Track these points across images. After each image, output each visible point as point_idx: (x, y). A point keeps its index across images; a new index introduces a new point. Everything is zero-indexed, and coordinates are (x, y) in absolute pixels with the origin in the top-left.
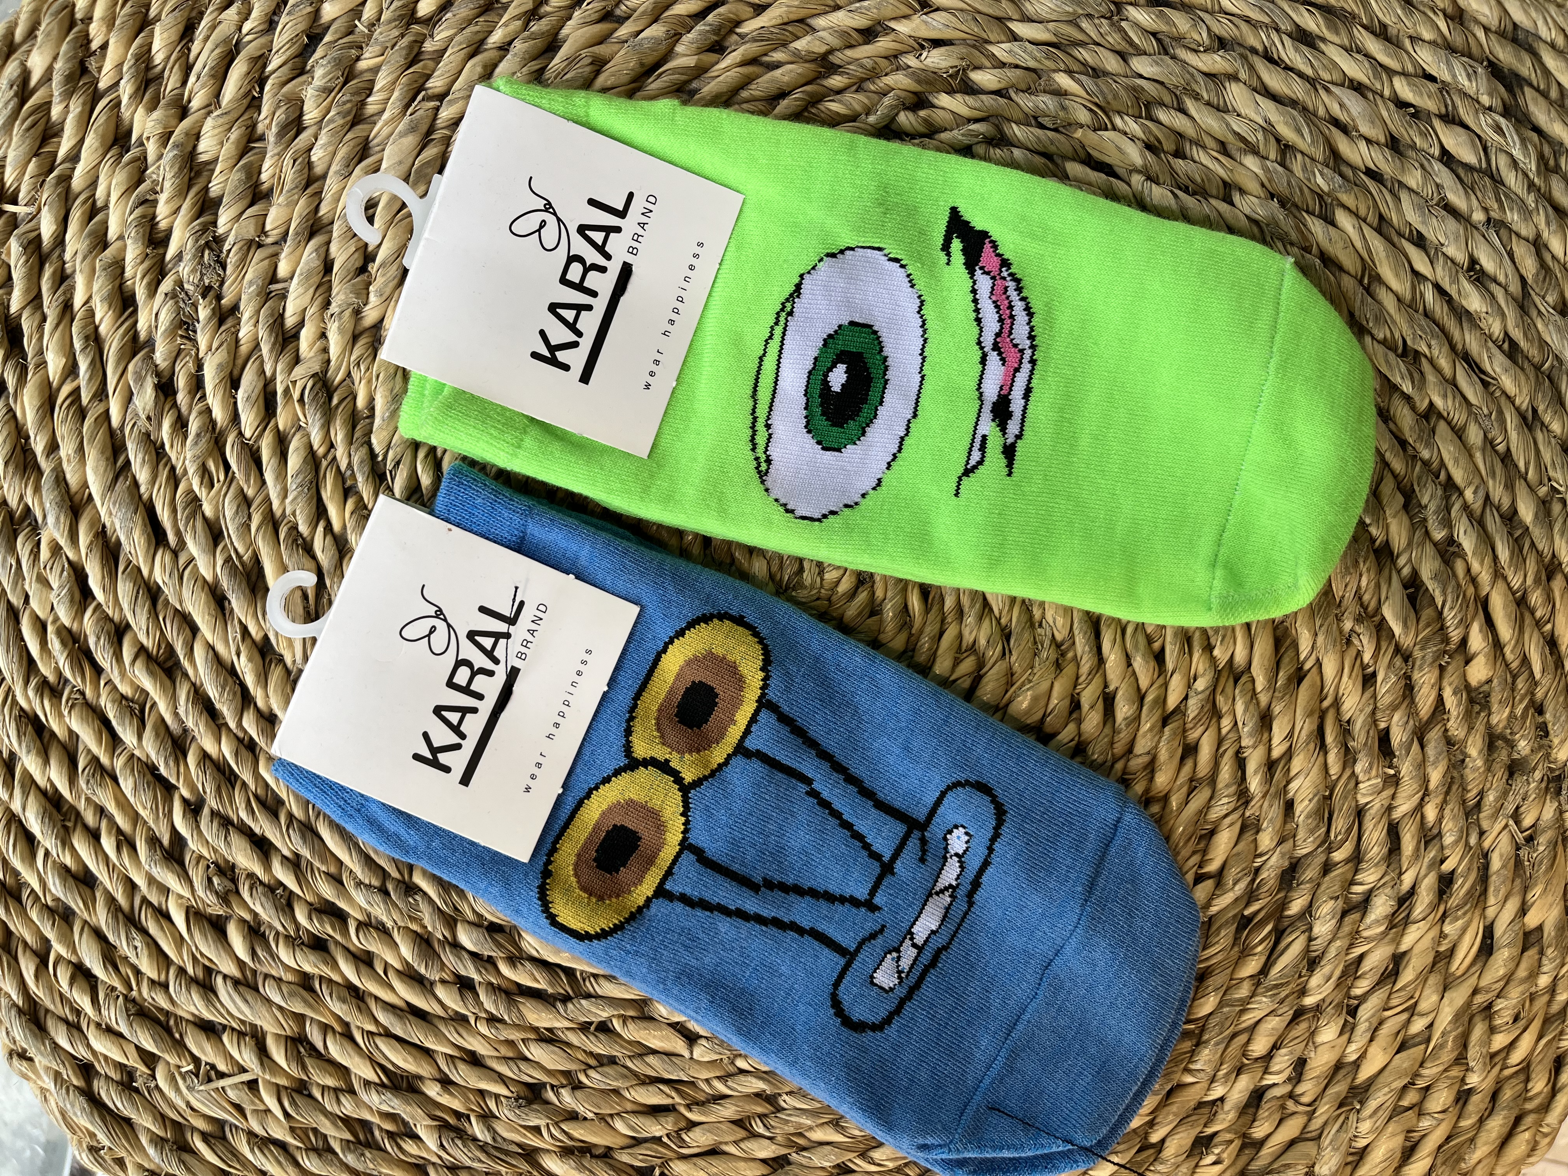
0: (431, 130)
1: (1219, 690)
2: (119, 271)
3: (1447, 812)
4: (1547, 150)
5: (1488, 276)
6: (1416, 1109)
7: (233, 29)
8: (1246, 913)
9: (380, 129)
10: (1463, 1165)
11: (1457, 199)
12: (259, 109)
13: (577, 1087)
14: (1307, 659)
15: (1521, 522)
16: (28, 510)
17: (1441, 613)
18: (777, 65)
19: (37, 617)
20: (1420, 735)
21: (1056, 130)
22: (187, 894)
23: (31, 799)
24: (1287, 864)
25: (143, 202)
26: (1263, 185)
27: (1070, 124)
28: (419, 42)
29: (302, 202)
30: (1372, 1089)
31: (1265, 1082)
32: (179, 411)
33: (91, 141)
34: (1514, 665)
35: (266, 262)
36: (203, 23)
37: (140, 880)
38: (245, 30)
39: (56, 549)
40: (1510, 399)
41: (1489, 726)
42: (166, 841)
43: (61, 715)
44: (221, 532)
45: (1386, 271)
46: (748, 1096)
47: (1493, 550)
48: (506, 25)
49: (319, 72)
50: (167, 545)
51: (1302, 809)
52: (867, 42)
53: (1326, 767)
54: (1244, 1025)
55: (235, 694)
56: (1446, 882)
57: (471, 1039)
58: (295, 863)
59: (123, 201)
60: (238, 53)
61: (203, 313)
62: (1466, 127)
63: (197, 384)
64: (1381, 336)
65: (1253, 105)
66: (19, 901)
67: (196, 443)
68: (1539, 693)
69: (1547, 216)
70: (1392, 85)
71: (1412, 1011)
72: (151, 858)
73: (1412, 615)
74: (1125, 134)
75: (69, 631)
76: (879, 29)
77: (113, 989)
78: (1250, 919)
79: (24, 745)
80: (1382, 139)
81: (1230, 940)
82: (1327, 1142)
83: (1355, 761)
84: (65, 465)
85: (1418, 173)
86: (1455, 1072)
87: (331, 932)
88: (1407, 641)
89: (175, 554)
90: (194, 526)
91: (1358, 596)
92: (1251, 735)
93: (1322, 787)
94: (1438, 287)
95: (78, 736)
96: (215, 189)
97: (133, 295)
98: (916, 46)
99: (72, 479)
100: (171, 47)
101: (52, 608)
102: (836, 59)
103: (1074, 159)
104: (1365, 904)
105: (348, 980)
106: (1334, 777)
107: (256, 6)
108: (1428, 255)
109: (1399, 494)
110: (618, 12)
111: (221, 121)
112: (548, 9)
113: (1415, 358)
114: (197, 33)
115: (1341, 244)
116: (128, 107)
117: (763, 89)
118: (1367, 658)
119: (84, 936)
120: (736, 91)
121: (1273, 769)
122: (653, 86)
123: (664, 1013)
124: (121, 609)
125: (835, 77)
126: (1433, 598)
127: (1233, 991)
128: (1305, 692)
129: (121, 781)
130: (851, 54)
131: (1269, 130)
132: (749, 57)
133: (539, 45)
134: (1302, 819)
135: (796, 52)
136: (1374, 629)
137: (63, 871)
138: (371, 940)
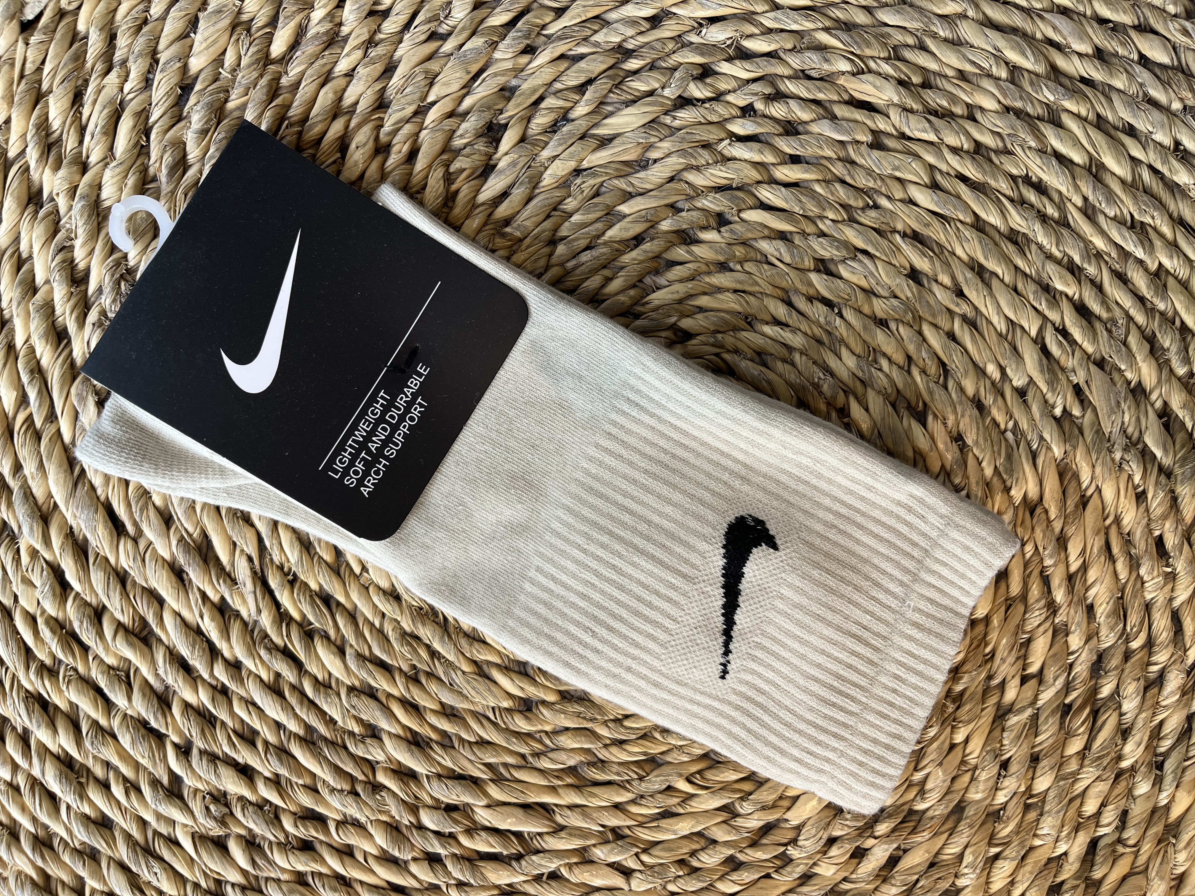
1: (1019, 522)
2: (50, 310)
5: (1190, 154)
7: (116, 90)
8: (1067, 701)
11: (1157, 93)
12: (148, 155)
14: (1087, 488)
16: (5, 523)
17: (1191, 435)
18: (582, 57)
19: (27, 612)
20: (1188, 537)
21: (821, 79)
22: (190, 822)
23: (48, 764)
24: (1095, 657)
25: (62, 249)
26: (999, 102)
27: (833, 74)
28: (276, 79)
30: (1183, 825)
31: (1098, 834)
33: (9, 203)
36: (89, 90)
37: (148, 817)
38: (126, 90)
39: (34, 554)
42: (165, 781)
43: (61, 691)
44: (171, 516)
45: (1109, 161)
48: (347, 55)
49: (195, 117)
50: (127, 534)
51: (1102, 611)
52: (653, 27)
53: (1115, 574)
54: (1076, 793)
55: (204, 650)
58: (276, 782)
59: (44, 251)
60: (123, 110)
62: (1158, 34)
64: (1112, 214)
65: (983, 37)
66: (51, 848)
70: (1092, 7)
72: (156, 798)
73: (1169, 439)
74: (880, 74)
75: (56, 620)
76: (663, 14)
78: (1069, 706)
79: (34, 721)
80: (1090, 51)
81: (1056, 727)
83: (1139, 566)
84: (30, 482)
85: (1124, 77)
87: (315, 834)
88: (1167, 461)
89: (135, 541)
90: (148, 516)
91: (1123, 431)
92: (1051, 557)
93: (1115, 591)
94: (1151, 167)
95: (77, 706)
97: (66, 329)
98: (696, 25)
99: (39, 493)
100: (65, 114)
101: (39, 603)
102: (630, 45)
103: (840, 102)
104: (1160, 679)
105: (335, 871)
106: (1123, 581)
107: (133, 69)
108: (1141, 143)
109: (1145, 342)
110: (441, 30)
111: (118, 170)
112: (382, 36)
113: (1141, 228)
114: (86, 98)
115: (1070, 142)
116: (36, 170)
117: (573, 79)
118: (1137, 479)
119: (111, 870)
120: (550, 84)
121: (1073, 581)
122: (480, 89)
123: (602, 856)
124: (97, 595)
125: (631, 60)
126: (1183, 424)
127: (1064, 767)
128: (1091, 515)
129: (120, 738)
130: (642, 39)
131: (999, 58)
132: (557, 54)
133: (379, 68)
134: (1102, 619)
135: (597, 44)
136: (1139, 455)
137: (84, 820)
138: (349, 835)
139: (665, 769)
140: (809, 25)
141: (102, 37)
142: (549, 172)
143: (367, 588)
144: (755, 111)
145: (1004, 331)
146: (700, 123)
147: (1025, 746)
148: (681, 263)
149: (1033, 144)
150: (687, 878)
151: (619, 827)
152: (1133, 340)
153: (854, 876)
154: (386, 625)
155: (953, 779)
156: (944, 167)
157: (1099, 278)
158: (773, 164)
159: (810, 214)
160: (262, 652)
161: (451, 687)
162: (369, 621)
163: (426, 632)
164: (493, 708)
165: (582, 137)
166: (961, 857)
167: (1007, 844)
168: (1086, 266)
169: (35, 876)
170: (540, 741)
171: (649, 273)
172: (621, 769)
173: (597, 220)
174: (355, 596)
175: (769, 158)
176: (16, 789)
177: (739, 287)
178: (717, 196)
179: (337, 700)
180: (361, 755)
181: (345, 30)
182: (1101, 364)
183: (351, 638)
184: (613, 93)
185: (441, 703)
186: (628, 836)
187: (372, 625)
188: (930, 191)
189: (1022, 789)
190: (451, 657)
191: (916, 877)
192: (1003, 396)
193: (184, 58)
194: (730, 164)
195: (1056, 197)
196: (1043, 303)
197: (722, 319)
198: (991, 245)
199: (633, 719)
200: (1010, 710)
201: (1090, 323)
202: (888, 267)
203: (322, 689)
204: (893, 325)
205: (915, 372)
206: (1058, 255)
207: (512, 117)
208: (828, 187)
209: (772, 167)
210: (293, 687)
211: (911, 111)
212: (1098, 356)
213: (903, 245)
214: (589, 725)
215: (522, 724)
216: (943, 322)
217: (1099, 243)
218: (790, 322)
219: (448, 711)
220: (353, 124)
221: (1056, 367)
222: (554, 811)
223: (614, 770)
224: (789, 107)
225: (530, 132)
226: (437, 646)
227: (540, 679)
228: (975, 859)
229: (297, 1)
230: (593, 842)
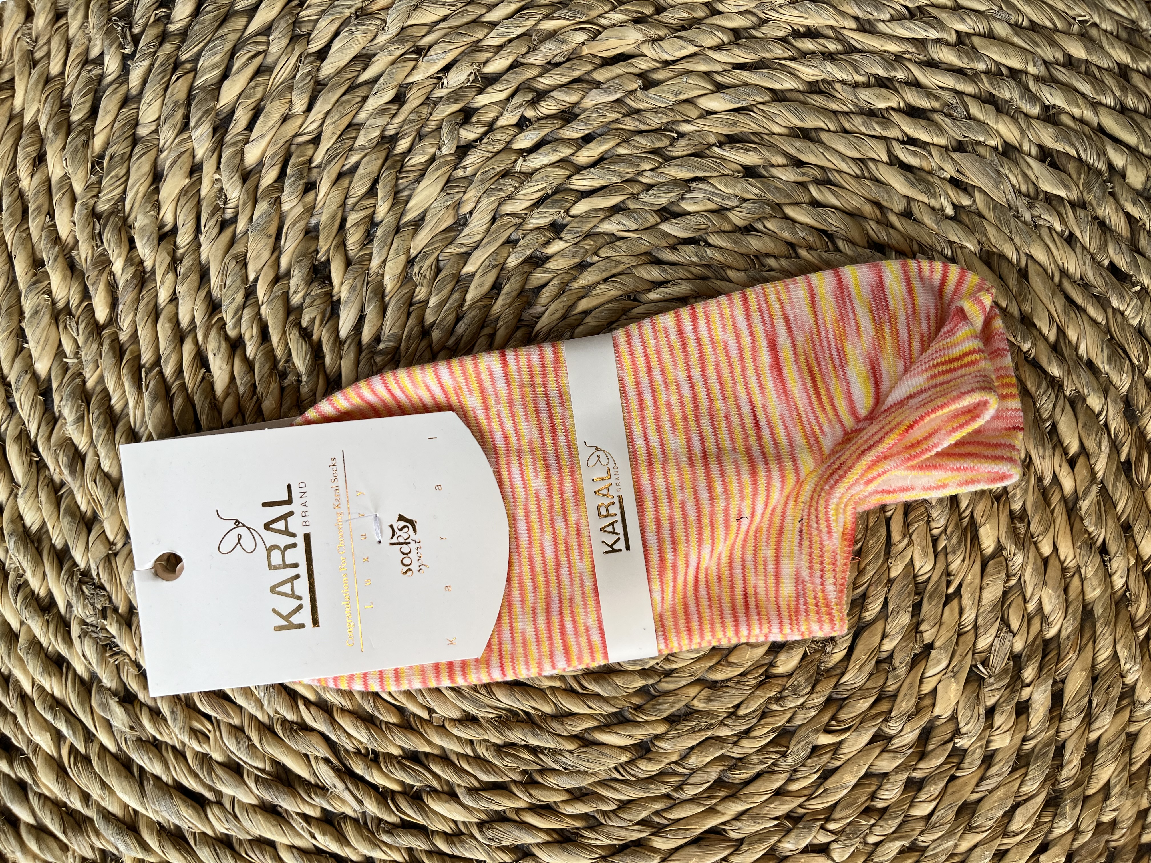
0: (167, 389)
2: (38, 647)
8: (1123, 459)
9: (134, 415)
12: (46, 467)
14: (1019, 261)
15: (1079, 60)
16: (102, 852)
17: (1080, 159)
18: (357, 165)
20: (1135, 249)
21: (568, 60)
24: (1122, 405)
27: (575, 49)
28: (115, 339)
29: (121, 504)
32: (147, 706)
35: (128, 562)
44: (238, 764)
46: (895, 858)
47: (1078, 92)
48: (162, 283)
49: (66, 412)
50: (209, 802)
51: (1102, 360)
52: (402, 105)
53: (1092, 320)
60: (5, 442)
61: (113, 629)
64: (888, 16)
67: (175, 719)
73: (1063, 175)
74: (615, 25)
76: (403, 90)
78: (1128, 461)
81: (1129, 487)
83: (1109, 301)
84: (103, 803)
88: (1074, 195)
90: (217, 775)
91: (1018, 192)
92: (1025, 339)
93: (1102, 335)
96: (58, 543)
97: (59, 655)
98: (435, 81)
99: (114, 809)
102: (391, 131)
103: (595, 69)
106: (1104, 323)
109: (987, 106)
110: (228, 216)
111: (27, 494)
112: (181, 251)
113: (921, 12)
117: (359, 188)
118: (1058, 227)
120: (344, 204)
121: (1059, 350)
122: (288, 244)
123: (792, 847)
125: (400, 142)
126: (1067, 154)
128: (1037, 282)
132: (334, 175)
133: (194, 278)
134: (1106, 367)
135: (362, 148)
136: (1047, 205)
139: (799, 734)
140: (530, 22)
142: (386, 277)
143: (443, 726)
144: (529, 120)
145: (858, 172)
146: (489, 159)
147: (1110, 522)
148: (546, 285)
150: (881, 823)
151: (791, 811)
152: (975, 110)
153: (1030, 732)
154: (478, 749)
155: (1066, 590)
156: (718, 68)
157: (911, 76)
158: (572, 155)
159: (629, 176)
160: (385, 838)
161: (568, 771)
162: (462, 754)
163: (516, 736)
164: (616, 768)
165: (397, 230)
166: (1115, 656)
168: (893, 74)
170: (675, 774)
171: (523, 309)
172: (762, 757)
173: (452, 292)
174: (437, 740)
175: (565, 152)
177: (606, 274)
178: (540, 210)
179: (474, 842)
181: (148, 264)
182: (960, 147)
183: (455, 779)
184: (401, 178)
185: (567, 790)
186: (805, 814)
187: (466, 756)
188: (719, 94)
189: (1133, 562)
190: (552, 745)
191: (1087, 699)
192: (892, 227)
193: (29, 368)
194: (535, 177)
195: (830, 33)
196: (877, 127)
197: (610, 310)
198: (800, 107)
199: (744, 705)
200: (1076, 497)
201: (928, 119)
202: (723, 178)
203: (455, 840)
204: (759, 226)
205: (803, 253)
206: (863, 80)
207: (328, 251)
208: (629, 145)
209: (572, 158)
211: (660, 39)
212: (954, 143)
213: (725, 153)
214: (709, 734)
215: (648, 768)
216: (801, 196)
217: (893, 47)
218: (669, 278)
219: (578, 793)
220: (200, 338)
221: (924, 175)
222: (724, 830)
223: (756, 761)
224: (555, 99)
225: (351, 254)
226: (533, 742)
227: (642, 718)
228: (1130, 651)
229: (95, 265)
230: (776, 838)
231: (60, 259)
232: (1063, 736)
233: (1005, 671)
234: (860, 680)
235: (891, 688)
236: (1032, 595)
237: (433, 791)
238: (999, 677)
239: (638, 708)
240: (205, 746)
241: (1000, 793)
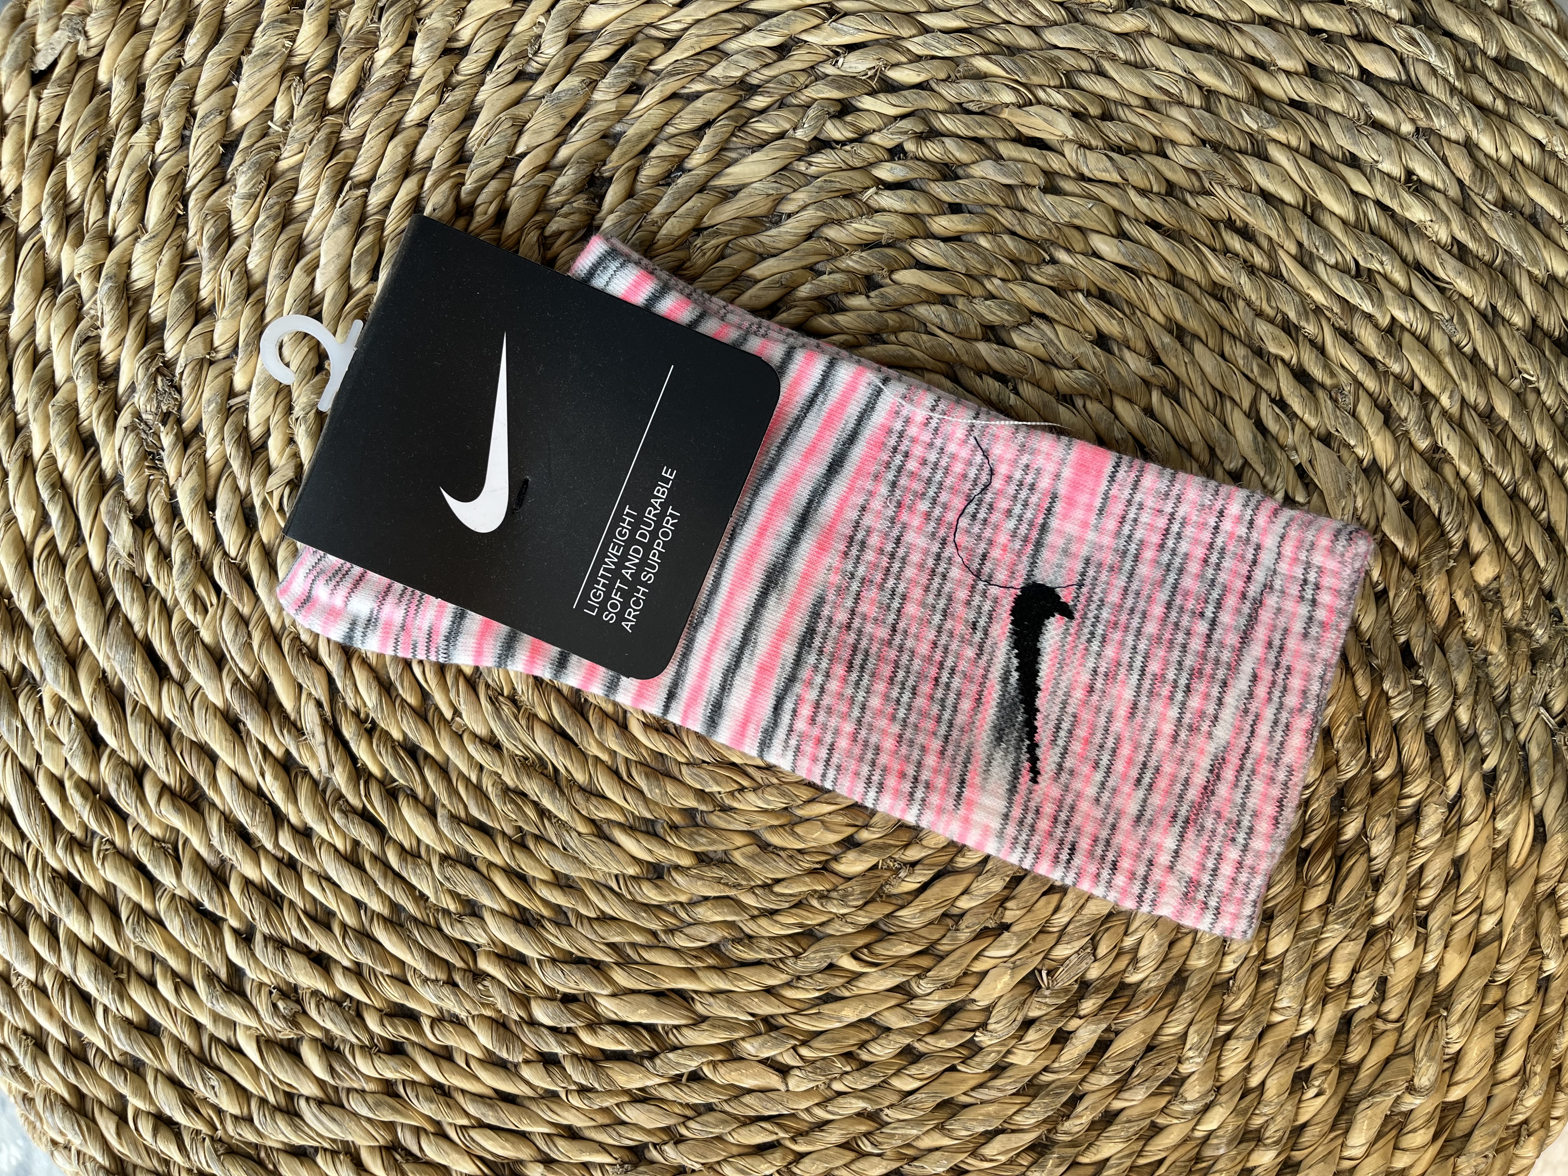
0: (363, 218)
2: (74, 413)
3: (1480, 713)
4: (1461, 53)
5: (1426, 184)
6: (1501, 1005)
7: (145, 151)
8: (1304, 845)
9: (312, 226)
10: (1555, 1051)
11: (1382, 114)
12: (186, 226)
13: (679, 1140)
15: (1499, 418)
16: (23, 669)
17: (1438, 520)
18: (697, 95)
19: (53, 775)
20: (1440, 642)
21: (982, 113)
22: (254, 1023)
23: (80, 957)
24: (1334, 791)
25: (86, 340)
26: (1193, 134)
27: (995, 106)
28: (336, 132)
29: (247, 312)
30: (1455, 994)
31: (1351, 1007)
32: (159, 543)
33: (22, 288)
34: (1518, 558)
35: (221, 378)
36: (114, 150)
37: (204, 1019)
38: (158, 149)
39: (60, 704)
40: (1469, 301)
41: (1504, 621)
42: (223, 974)
43: (94, 869)
44: (223, 656)
45: (1327, 198)
46: (850, 1117)
47: (1478, 450)
48: (420, 101)
49: (241, 180)
50: (171, 678)
51: (1341, 734)
52: (781, 58)
53: (1355, 690)
54: (1321, 956)
55: (266, 815)
56: (1490, 780)
57: (565, 1114)
58: (357, 972)
59: (65, 342)
60: (155, 174)
61: (167, 439)
62: (1380, 43)
63: (173, 512)
64: (1332, 261)
65: (1170, 58)
66: (86, 1062)
67: (183, 572)
68: (1547, 581)
69: (1473, 117)
70: (1302, 15)
71: (1480, 910)
72: (212, 995)
73: (1412, 526)
74: (1051, 105)
75: (88, 783)
76: (792, 43)
77: (198, 1132)
78: (1307, 851)
79: (63, 905)
80: (1300, 69)
81: (1293, 875)
82: (1422, 1053)
83: (1382, 679)
84: (53, 617)
85: (1342, 96)
86: (1532, 962)
87: (406, 1035)
88: (1411, 552)
89: (181, 686)
90: (195, 655)
91: (1357, 518)
93: (1355, 710)
94: (1379, 204)
95: (115, 887)
96: (156, 315)
97: (92, 435)
98: (831, 54)
99: (64, 630)
100: (86, 180)
101: (66, 763)
102: (754, 80)
103: (1005, 139)
104: (1416, 816)
105: (431, 1079)
106: (1365, 698)
107: (165, 124)
108: (1365, 175)
109: (1377, 411)
110: (530, 69)
111: (151, 244)
112: (459, 78)
113: (1369, 277)
114: (110, 161)
115: (1278, 179)
116: (53, 247)
117: (687, 120)
118: (1376, 575)
119: (159, 1085)
120: (661, 129)
122: (577, 137)
123: (753, 1051)
124: (137, 751)
125: (757, 98)
126: (1428, 507)
127: (1305, 924)
129: (167, 924)
130: (768, 72)
131: (1190, 80)
132: (668, 93)
133: (457, 115)
134: (1341, 744)
135: (714, 80)
136: (1378, 547)
137: (125, 1025)
138: (447, 1034)
139: (825, 944)
140: (964, 50)
141: (129, 87)
142: (663, 232)
143: (461, 736)
144: (905, 153)
145: (1211, 405)
146: (841, 169)
149: (1234, 181)
150: (856, 1074)
151: (772, 1016)
152: (1363, 410)
153: (1056, 1065)
154: (484, 780)
155: (1171, 944)
156: (1131, 212)
157: (1320, 338)
158: (929, 215)
159: (975, 272)
160: (337, 816)
161: (565, 852)
162: (464, 776)
164: (616, 876)
165: (701, 189)
166: (1183, 1037)
167: (1239, 1020)
168: (1303, 323)
169: (66, 1096)
170: (674, 915)
172: (773, 945)
173: (723, 287)
174: (447, 746)
176: (43, 990)
178: (863, 254)
179: (428, 872)
180: (459, 937)
181: (416, 72)
182: (1327, 439)
183: (443, 797)
184: (737, 137)
185: (553, 872)
186: (784, 1027)
187: (468, 780)
188: (1116, 241)
189: (1255, 952)
190: (564, 816)
191: (1131, 1063)
193: (226, 109)
194: (878, 217)
195: (1265, 244)
196: (1256, 369)
198: (1190, 303)
199: (784, 883)
201: (1311, 391)
202: (1070, 332)
203: (409, 858)
204: (1079, 402)
206: (1270, 312)
207: (617, 169)
208: (994, 240)
209: (927, 218)
210: (374, 858)
211: (1090, 148)
212: (1323, 431)
213: (1087, 306)
214: (732, 893)
215: (651, 894)
216: (1139, 396)
217: (1319, 297)
219: (563, 882)
220: (428, 183)
221: (1274, 446)
222: (693, 999)
223: (764, 947)
224: (944, 147)
225: (639, 186)
226: (547, 803)
227: (672, 839)
228: (1201, 1039)
229: (357, 39)
230: (742, 1034)
231: (325, 11)
232: (1086, 1087)
233: (1066, 990)
234: (916, 923)
235: (943, 947)
236: (1136, 930)
237: (412, 796)
238: (1056, 994)
239: (674, 827)
240: (199, 618)
241: (991, 1109)
